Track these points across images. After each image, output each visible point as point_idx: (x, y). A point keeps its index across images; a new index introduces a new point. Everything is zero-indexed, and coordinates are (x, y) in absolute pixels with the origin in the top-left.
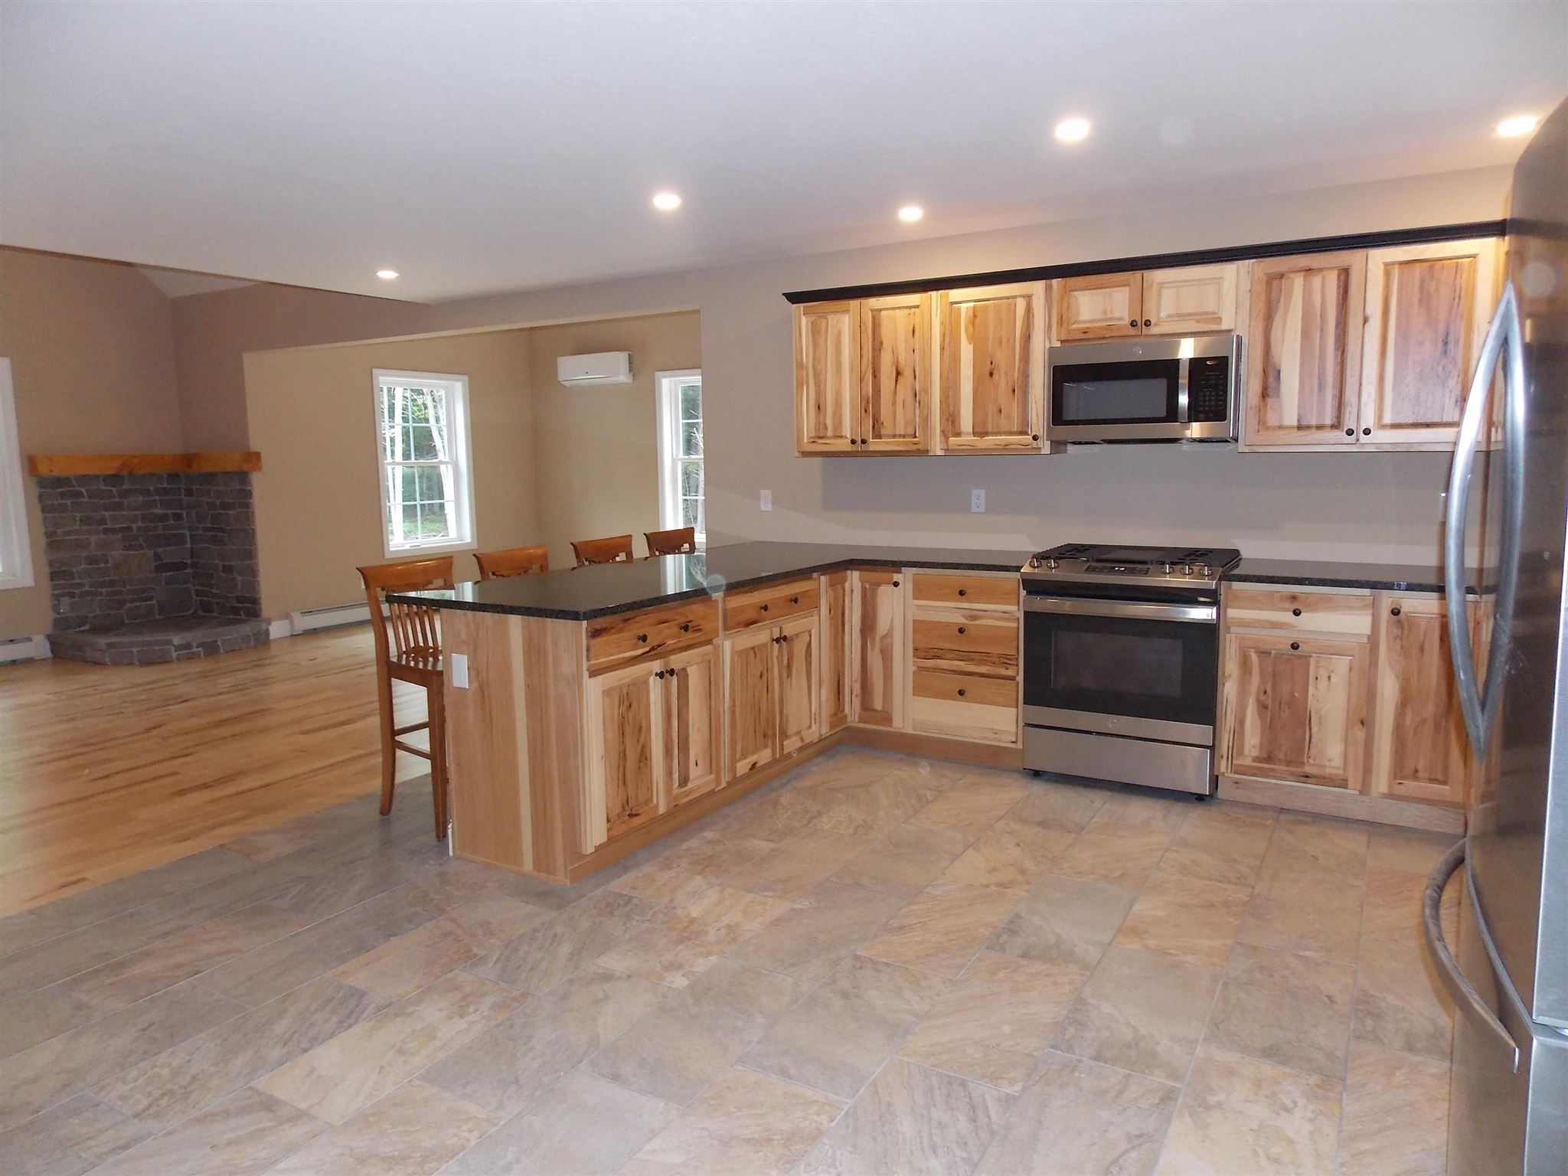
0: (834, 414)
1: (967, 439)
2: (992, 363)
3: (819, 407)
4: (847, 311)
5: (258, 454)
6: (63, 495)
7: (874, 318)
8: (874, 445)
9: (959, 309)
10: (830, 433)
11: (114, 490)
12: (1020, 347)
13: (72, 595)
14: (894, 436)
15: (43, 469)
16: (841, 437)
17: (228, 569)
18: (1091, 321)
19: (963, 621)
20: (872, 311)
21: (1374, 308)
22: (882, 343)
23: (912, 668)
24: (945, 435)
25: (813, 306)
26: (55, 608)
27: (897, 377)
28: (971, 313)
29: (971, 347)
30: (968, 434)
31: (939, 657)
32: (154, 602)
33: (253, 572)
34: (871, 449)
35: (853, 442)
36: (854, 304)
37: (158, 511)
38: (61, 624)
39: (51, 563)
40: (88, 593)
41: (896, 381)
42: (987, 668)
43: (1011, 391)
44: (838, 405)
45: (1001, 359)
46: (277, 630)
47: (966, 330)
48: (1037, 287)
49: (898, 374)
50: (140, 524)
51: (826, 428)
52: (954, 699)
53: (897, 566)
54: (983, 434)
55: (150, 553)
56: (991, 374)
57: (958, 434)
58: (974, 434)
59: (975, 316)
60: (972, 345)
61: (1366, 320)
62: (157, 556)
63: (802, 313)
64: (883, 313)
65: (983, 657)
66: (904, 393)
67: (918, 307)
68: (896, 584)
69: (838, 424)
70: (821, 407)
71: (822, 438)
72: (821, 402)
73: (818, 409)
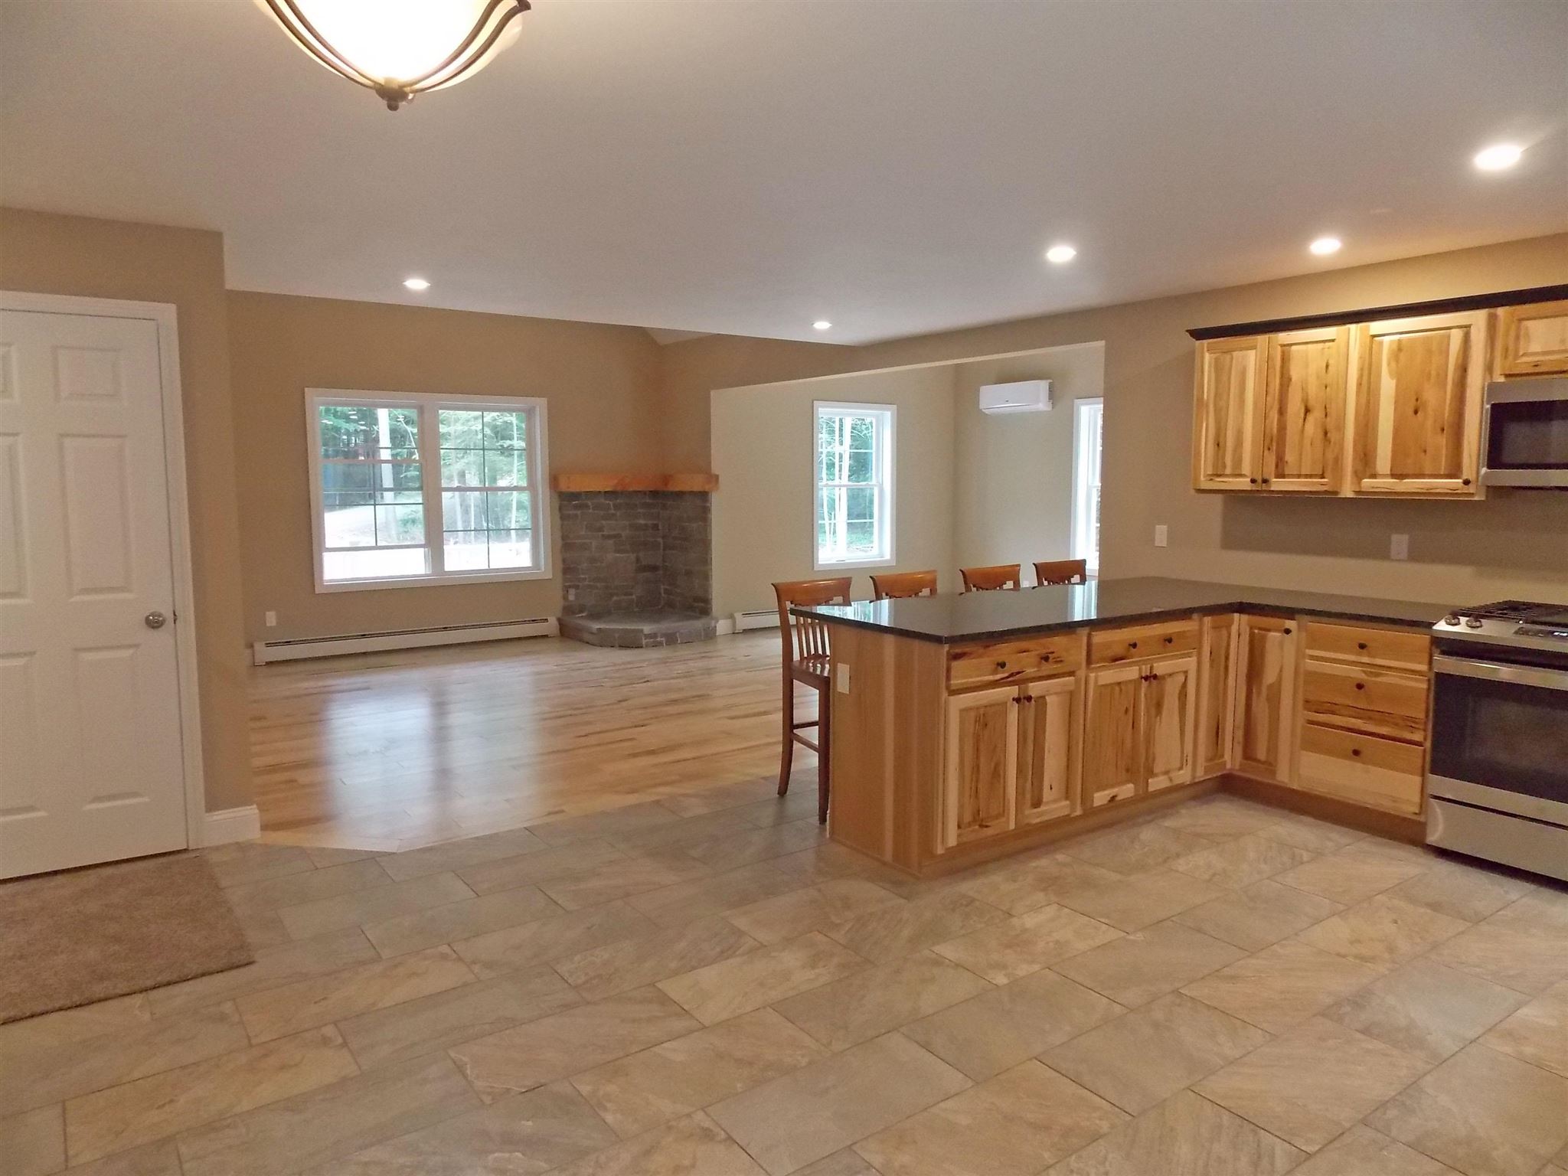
0: (1234, 451)
1: (1382, 483)
2: (1417, 400)
3: (1218, 445)
4: (1254, 348)
5: (717, 477)
6: (576, 507)
7: (1283, 353)
8: (1278, 485)
9: (1381, 343)
10: (1228, 471)
11: (611, 503)
12: (1453, 383)
13: (577, 587)
14: (1299, 476)
15: (564, 487)
16: (1241, 475)
17: (689, 573)
18: (1545, 353)
19: (1364, 676)
20: (1283, 346)
22: (1290, 380)
23: (1300, 722)
24: (1358, 476)
25: (1215, 343)
26: (565, 598)
27: (1306, 414)
28: (1395, 347)
29: (1393, 383)
30: (1384, 476)
31: (1333, 713)
32: (634, 597)
33: (706, 577)
34: (1272, 489)
35: (1253, 481)
36: (1262, 339)
37: (642, 522)
38: (568, 610)
39: (564, 561)
40: (589, 586)
41: (1305, 420)
42: (1390, 730)
43: (1437, 431)
44: (1239, 443)
45: (1430, 396)
46: (722, 626)
47: (1388, 364)
48: (1477, 318)
49: (1307, 411)
50: (628, 532)
51: (1224, 467)
52: (1345, 757)
53: (1290, 613)
54: (1401, 476)
55: (633, 556)
56: (1416, 412)
57: (1374, 476)
58: (1393, 476)
59: (1399, 349)
60: (1395, 381)
62: (638, 560)
63: (1206, 349)
64: (1294, 348)
65: (1383, 717)
66: (1311, 427)
67: (1333, 341)
68: (1288, 631)
69: (1238, 462)
70: (1221, 444)
71: (1219, 476)
72: (1221, 440)
73: (1216, 446)
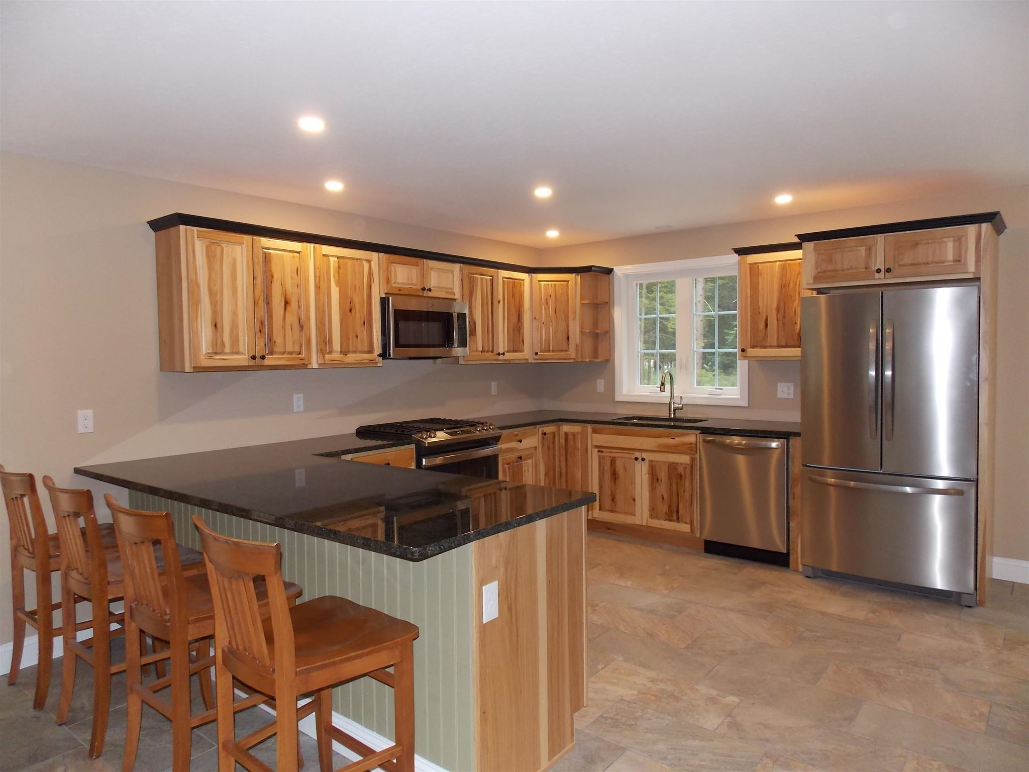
0: (231, 331)
1: (336, 355)
2: (350, 303)
3: (215, 325)
4: (241, 244)
7: (264, 253)
8: (269, 361)
9: (329, 261)
10: (226, 349)
12: (367, 295)
14: (284, 353)
16: (238, 353)
18: (402, 284)
20: (263, 248)
21: (501, 298)
22: (272, 275)
24: (321, 352)
25: (206, 232)
27: (285, 305)
28: (336, 265)
29: (337, 290)
30: (337, 352)
34: (269, 364)
35: (252, 357)
36: (247, 238)
41: (285, 309)
43: (362, 324)
44: (234, 326)
45: (356, 300)
47: (334, 277)
48: (374, 256)
49: (287, 303)
51: (223, 345)
54: (346, 352)
56: (350, 311)
57: (331, 353)
58: (341, 352)
59: (339, 267)
60: (338, 288)
61: (499, 302)
63: (196, 236)
64: (272, 251)
66: (291, 319)
67: (299, 252)
69: (235, 341)
70: (218, 325)
71: (216, 353)
72: (218, 320)
73: (214, 327)
